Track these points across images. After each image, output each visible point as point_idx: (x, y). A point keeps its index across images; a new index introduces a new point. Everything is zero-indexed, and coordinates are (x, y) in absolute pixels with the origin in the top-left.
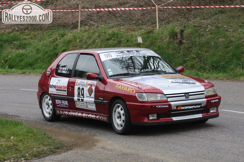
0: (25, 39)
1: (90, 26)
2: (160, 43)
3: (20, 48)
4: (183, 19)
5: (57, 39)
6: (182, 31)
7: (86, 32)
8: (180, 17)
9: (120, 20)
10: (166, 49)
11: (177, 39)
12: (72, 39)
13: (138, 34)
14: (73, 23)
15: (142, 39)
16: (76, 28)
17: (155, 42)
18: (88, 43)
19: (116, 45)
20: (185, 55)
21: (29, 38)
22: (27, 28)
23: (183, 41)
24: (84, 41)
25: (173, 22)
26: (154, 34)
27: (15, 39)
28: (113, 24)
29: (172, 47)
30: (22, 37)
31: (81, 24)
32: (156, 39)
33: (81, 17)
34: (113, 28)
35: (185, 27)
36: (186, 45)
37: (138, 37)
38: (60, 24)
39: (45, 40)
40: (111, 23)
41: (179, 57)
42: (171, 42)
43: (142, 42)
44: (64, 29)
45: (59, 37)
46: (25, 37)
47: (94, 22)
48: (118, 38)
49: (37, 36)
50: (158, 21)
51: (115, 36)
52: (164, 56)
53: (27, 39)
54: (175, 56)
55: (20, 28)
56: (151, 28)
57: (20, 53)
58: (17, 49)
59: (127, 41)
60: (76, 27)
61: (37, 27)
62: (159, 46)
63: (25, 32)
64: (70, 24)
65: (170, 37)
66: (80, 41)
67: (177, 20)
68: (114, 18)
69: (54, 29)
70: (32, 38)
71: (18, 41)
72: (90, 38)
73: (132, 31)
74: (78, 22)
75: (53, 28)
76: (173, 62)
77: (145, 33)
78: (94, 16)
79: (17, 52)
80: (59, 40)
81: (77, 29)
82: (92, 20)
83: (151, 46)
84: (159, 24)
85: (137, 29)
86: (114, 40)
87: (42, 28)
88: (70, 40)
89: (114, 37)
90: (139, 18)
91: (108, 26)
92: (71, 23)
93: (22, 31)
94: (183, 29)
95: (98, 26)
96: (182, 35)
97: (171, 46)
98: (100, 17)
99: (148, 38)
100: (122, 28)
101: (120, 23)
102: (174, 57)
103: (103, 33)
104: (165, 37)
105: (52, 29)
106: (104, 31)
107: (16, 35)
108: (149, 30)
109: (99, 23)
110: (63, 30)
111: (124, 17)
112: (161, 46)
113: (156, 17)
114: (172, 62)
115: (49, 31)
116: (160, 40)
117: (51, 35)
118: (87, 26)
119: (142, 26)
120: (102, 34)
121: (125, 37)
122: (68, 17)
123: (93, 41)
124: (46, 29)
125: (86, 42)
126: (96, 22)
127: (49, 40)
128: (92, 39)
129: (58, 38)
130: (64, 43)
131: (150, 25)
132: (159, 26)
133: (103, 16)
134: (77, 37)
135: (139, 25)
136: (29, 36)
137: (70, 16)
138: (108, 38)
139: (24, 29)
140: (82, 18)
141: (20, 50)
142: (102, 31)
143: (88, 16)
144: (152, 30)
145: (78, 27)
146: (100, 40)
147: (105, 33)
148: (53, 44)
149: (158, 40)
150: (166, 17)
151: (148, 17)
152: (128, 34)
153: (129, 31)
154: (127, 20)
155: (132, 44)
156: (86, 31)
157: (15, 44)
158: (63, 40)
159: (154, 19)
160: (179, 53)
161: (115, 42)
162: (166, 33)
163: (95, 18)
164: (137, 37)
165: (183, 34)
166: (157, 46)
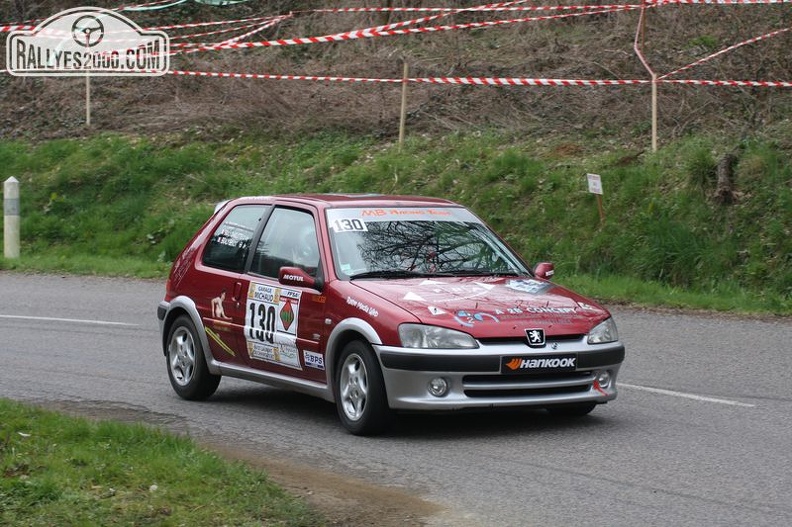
0: (226, 167)
1: (437, 132)
2: (659, 197)
3: (208, 197)
4: (737, 121)
5: (327, 172)
6: (732, 162)
7: (424, 153)
8: (729, 114)
9: (536, 117)
10: (679, 216)
11: (715, 185)
12: (376, 173)
13: (591, 166)
14: (381, 122)
15: (603, 181)
16: (392, 138)
17: (645, 194)
18: (428, 189)
19: (517, 198)
20: (738, 241)
21: (238, 165)
22: (233, 132)
23: (735, 193)
24: (414, 181)
25: (705, 130)
26: (643, 168)
27: (192, 165)
28: (512, 129)
29: (697, 211)
30: (215, 159)
31: (406, 124)
32: (646, 184)
33: (408, 103)
34: (511, 141)
35: (743, 147)
36: (743, 206)
37: (589, 174)
38: (342, 124)
39: (290, 174)
40: (504, 124)
41: (719, 243)
42: (694, 195)
43: (601, 192)
44: (353, 139)
45: (334, 163)
46: (225, 159)
47: (452, 119)
48: (523, 174)
49: (263, 158)
50: (658, 125)
51: (516, 170)
52: (671, 239)
53: (232, 167)
54: (705, 239)
55: (209, 131)
56: (633, 146)
57: (205, 210)
58: (199, 197)
59: (555, 187)
60: (390, 136)
61: (267, 130)
62: (655, 208)
63: (224, 145)
64: (371, 124)
65: (694, 179)
66: (402, 182)
67: (717, 123)
68: (514, 111)
69: (322, 138)
70: (246, 166)
71: (203, 173)
72: (433, 171)
73: (572, 154)
74: (398, 119)
75: (315, 134)
76: (699, 260)
77: (613, 162)
78: (451, 102)
79: (198, 207)
80: (333, 176)
81: (393, 142)
82: (443, 115)
83: (630, 205)
84: (658, 135)
85: (588, 148)
86: (512, 182)
87: (279, 132)
88: (370, 177)
89: (511, 172)
90: (596, 111)
91: (494, 136)
92: (376, 122)
93: (216, 141)
94: (736, 153)
95: (461, 135)
96: (730, 173)
97: (695, 209)
98: (470, 104)
99: (622, 177)
100: (539, 145)
101: (533, 126)
102: (704, 244)
103: (477, 156)
104: (677, 179)
105: (312, 138)
106: (480, 151)
107: (197, 152)
108: (627, 155)
109: (468, 125)
110: (348, 141)
111: (546, 109)
112: (662, 205)
113: (651, 112)
114: (696, 259)
115: (303, 143)
116: (662, 188)
117: (309, 156)
118: (426, 131)
119: (604, 140)
120: (474, 162)
121: (547, 173)
122: (365, 100)
123: (445, 183)
124: (295, 138)
125: (420, 186)
126: (458, 120)
127: (301, 173)
128: (441, 176)
129: (333, 168)
130: (349, 183)
131: (629, 138)
132: (658, 141)
133: (481, 102)
134: (393, 168)
135: (595, 136)
136: (238, 159)
137: (374, 98)
138: (494, 174)
139: (222, 135)
140: (411, 106)
141: (206, 201)
142: (473, 150)
143: (433, 99)
144: (635, 154)
145: (397, 134)
146: (468, 179)
147: (483, 156)
148: (315, 187)
149: (653, 186)
150: (683, 114)
151: (624, 111)
152: (559, 164)
153: (561, 153)
154: (558, 118)
155: (568, 198)
156: (423, 148)
157: (191, 181)
158: (348, 175)
159: (643, 119)
160: (721, 232)
161: (517, 189)
162: (681, 166)
163: (455, 107)
164: (585, 174)
165: (736, 171)
166: (650, 206)
